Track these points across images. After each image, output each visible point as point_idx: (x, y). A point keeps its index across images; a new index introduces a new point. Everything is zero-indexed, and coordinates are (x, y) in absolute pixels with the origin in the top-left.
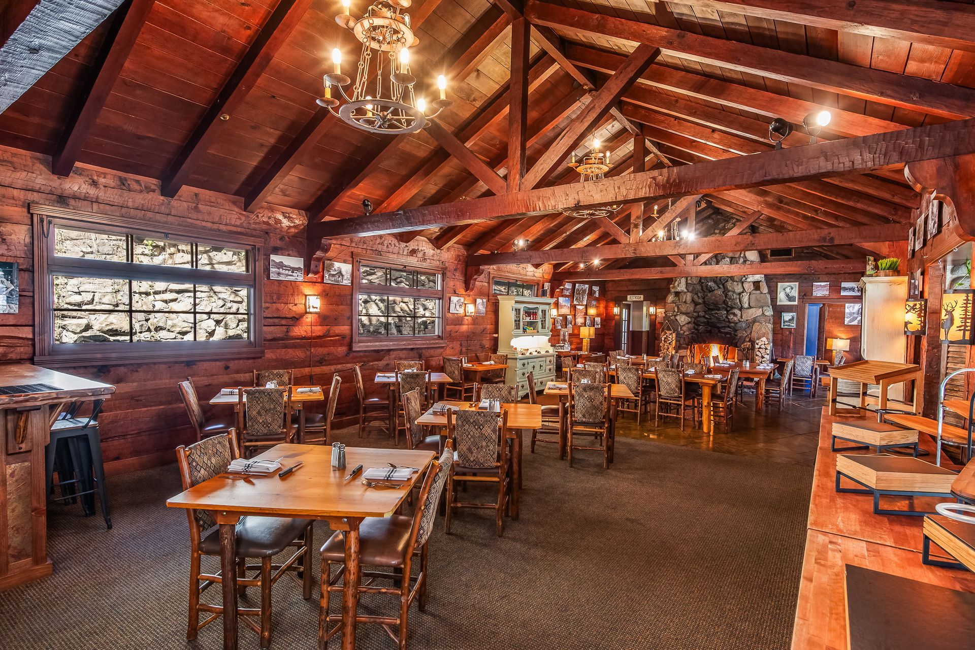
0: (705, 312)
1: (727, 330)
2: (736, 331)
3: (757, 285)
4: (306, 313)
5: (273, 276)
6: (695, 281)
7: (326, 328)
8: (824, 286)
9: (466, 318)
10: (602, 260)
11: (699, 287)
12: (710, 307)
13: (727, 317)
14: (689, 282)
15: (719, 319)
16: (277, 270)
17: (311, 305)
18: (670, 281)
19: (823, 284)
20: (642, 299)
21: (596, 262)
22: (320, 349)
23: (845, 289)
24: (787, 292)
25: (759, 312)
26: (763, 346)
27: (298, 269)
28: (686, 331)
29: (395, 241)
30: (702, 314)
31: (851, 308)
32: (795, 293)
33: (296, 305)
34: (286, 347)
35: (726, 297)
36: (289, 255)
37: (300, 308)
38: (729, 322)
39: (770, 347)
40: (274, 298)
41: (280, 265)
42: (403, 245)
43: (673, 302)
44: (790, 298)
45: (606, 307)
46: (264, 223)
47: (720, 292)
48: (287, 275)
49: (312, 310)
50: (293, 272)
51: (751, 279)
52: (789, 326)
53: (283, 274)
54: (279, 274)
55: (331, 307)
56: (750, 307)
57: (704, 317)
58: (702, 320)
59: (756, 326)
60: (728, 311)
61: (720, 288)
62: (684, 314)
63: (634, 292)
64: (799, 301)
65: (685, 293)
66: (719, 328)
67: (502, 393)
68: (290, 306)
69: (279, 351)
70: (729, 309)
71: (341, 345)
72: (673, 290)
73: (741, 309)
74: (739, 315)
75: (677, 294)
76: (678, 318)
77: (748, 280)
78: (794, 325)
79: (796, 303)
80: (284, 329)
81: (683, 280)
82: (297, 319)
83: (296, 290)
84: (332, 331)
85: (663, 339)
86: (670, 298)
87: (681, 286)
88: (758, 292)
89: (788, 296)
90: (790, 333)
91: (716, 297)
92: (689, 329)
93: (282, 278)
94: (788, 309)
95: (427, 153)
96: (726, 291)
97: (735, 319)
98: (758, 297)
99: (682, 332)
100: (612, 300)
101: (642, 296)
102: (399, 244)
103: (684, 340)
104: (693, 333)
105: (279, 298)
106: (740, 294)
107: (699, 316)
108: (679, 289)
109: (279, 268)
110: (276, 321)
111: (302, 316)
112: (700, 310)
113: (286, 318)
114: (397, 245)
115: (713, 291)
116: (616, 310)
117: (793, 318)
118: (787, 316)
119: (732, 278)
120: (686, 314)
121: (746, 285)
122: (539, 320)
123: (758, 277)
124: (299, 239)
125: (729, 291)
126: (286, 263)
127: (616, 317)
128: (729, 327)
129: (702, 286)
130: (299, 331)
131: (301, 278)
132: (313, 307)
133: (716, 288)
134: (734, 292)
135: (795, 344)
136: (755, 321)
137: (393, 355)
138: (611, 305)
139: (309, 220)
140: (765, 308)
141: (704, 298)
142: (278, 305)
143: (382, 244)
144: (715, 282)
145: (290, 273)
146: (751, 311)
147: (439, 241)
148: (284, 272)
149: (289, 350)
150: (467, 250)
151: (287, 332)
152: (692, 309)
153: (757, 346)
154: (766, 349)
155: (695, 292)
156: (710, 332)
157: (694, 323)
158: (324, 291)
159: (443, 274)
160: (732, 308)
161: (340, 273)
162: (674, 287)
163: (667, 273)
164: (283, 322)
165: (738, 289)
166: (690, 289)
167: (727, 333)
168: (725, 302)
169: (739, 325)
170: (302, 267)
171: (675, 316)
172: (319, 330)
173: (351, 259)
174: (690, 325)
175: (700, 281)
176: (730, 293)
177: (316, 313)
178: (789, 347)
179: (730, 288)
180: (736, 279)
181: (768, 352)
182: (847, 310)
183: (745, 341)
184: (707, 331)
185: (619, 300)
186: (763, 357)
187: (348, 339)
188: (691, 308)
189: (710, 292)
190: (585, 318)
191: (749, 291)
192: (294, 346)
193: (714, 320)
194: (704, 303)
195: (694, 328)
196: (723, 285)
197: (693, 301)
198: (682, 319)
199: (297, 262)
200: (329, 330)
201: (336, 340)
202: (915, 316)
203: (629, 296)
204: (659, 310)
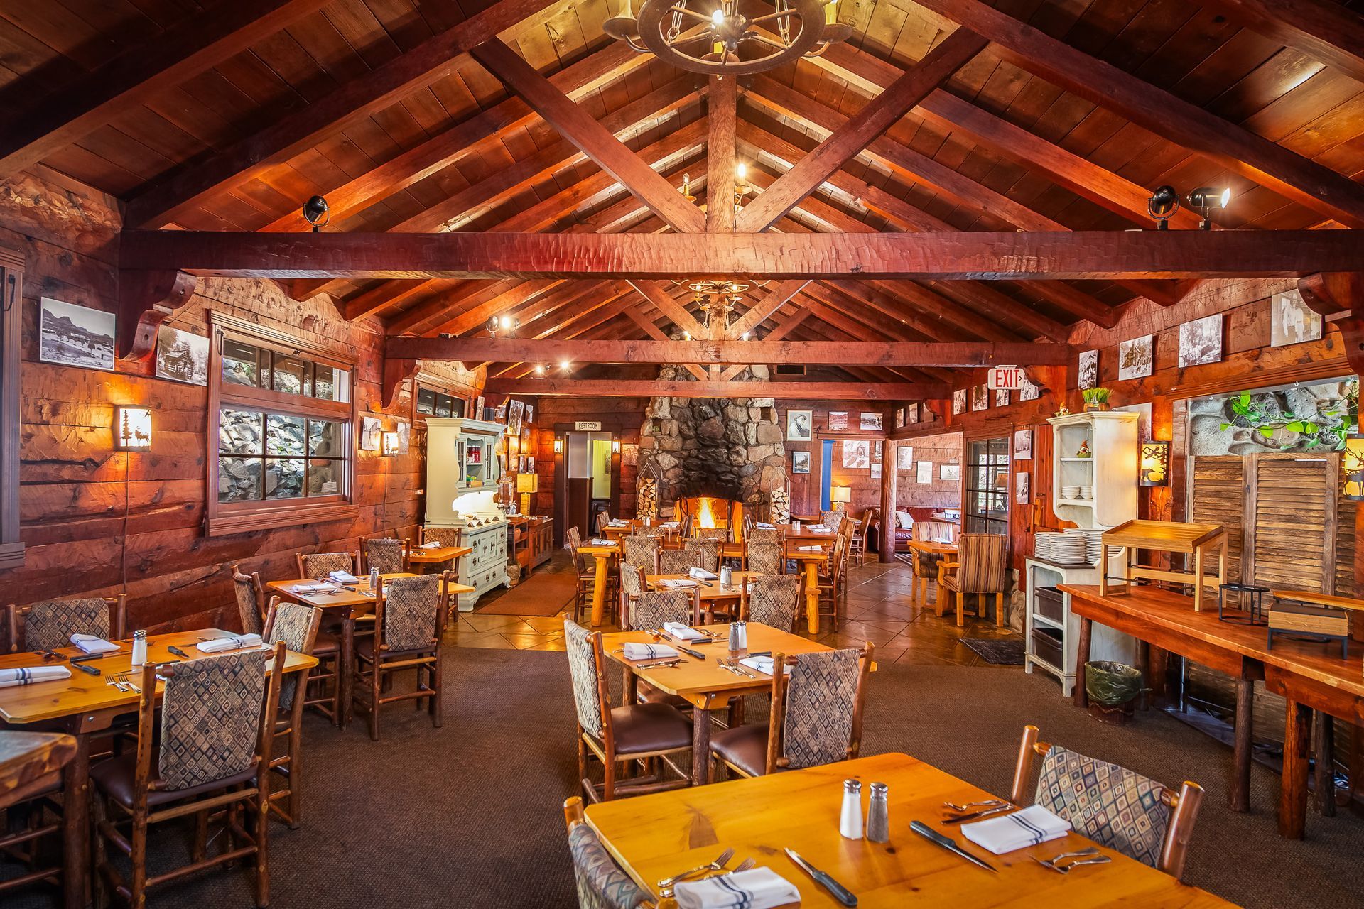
0: (698, 450)
1: (729, 477)
2: (740, 477)
3: (765, 412)
4: (117, 448)
5: (47, 355)
6: (683, 403)
7: (155, 486)
8: (842, 417)
9: (383, 458)
10: (574, 362)
11: (689, 413)
12: (705, 442)
13: (728, 458)
14: (675, 404)
15: (717, 460)
16: (54, 337)
17: (132, 430)
18: (647, 400)
19: (840, 414)
20: (599, 428)
21: (565, 365)
22: (142, 537)
23: (866, 422)
24: (799, 423)
25: (769, 451)
26: (780, 500)
27: (104, 340)
28: (671, 478)
29: (279, 295)
30: (694, 452)
31: (850, 446)
32: (808, 425)
33: (92, 430)
34: (70, 537)
35: (726, 427)
36: (79, 302)
37: (99, 438)
38: (731, 465)
39: (787, 499)
40: (46, 409)
41: (64, 326)
42: (294, 304)
43: (652, 434)
44: (802, 432)
45: (539, 441)
46: (24, 209)
47: (717, 421)
48: (79, 353)
49: (134, 442)
50: (91, 347)
51: (759, 403)
52: (802, 470)
53: (69, 350)
54: (60, 349)
55: (165, 434)
56: (758, 443)
57: (697, 457)
58: (695, 461)
59: (767, 472)
60: (729, 449)
61: (718, 415)
62: (668, 452)
63: (586, 417)
64: (813, 437)
65: (669, 420)
66: (717, 474)
67: (675, 606)
68: (81, 432)
69: (53, 548)
70: (731, 445)
71: (184, 524)
72: (651, 416)
73: (746, 446)
74: (745, 455)
75: (657, 422)
76: (659, 458)
77: (756, 405)
78: (807, 469)
79: (809, 439)
80: (67, 490)
81: (666, 401)
82: (93, 465)
83: (94, 393)
84: (167, 494)
85: (642, 491)
86: (647, 428)
87: (664, 411)
88: (768, 422)
89: (799, 428)
90: (804, 479)
91: (713, 428)
92: (677, 476)
93: (67, 360)
94: (800, 447)
95: (434, 122)
96: (726, 420)
97: (740, 460)
98: (769, 429)
99: (665, 480)
100: (549, 429)
101: (599, 424)
102: (288, 302)
103: (669, 493)
104: (681, 482)
105: (55, 411)
106: (744, 425)
107: (690, 456)
108: (660, 415)
109: (60, 335)
110: (50, 470)
111: (106, 456)
112: (691, 446)
113: (72, 462)
114: (284, 303)
115: (709, 419)
116: (558, 446)
117: (807, 459)
118: (799, 457)
119: (733, 401)
120: (671, 452)
121: (753, 413)
122: (483, 462)
123: (768, 402)
124: (102, 265)
125: (730, 420)
126: (76, 322)
127: (558, 457)
128: (731, 472)
129: (693, 412)
130: (99, 495)
131: (109, 364)
132: (139, 436)
133: (713, 414)
134: (737, 421)
135: (809, 494)
136: (764, 463)
137: (275, 539)
138: (548, 436)
139: (125, 222)
140: (777, 446)
141: (696, 430)
142: (53, 431)
143: (259, 297)
144: (711, 406)
145: (86, 348)
146: (760, 449)
147: (348, 304)
148: (71, 344)
149: (77, 544)
150: (386, 327)
151: (75, 498)
152: (680, 445)
153: (773, 500)
154: (785, 503)
155: (682, 420)
156: (706, 479)
157: (684, 466)
158: (154, 397)
159: (353, 370)
160: (735, 444)
161: (187, 357)
162: (653, 411)
163: (638, 388)
164: (66, 473)
165: (743, 417)
166: (676, 416)
167: (728, 481)
168: (725, 436)
169: (745, 469)
170: (113, 336)
171: (655, 455)
172: (141, 492)
173: (204, 326)
174: (677, 469)
175: (690, 403)
176: (732, 423)
177: (143, 450)
178: (802, 499)
179: (731, 416)
180: (739, 402)
181: (787, 507)
182: (845, 450)
183: (752, 493)
184: (702, 479)
185: (561, 429)
186: (780, 515)
187: (196, 511)
188: (678, 444)
189: (705, 420)
190: (519, 458)
191: (757, 420)
192: (88, 535)
193: (711, 462)
194: (697, 436)
195: (684, 473)
196: (722, 410)
197: (681, 433)
198: (667, 461)
199: (99, 323)
200: (161, 492)
201: (175, 513)
202: (1158, 462)
203: (577, 424)
204: (626, 447)
